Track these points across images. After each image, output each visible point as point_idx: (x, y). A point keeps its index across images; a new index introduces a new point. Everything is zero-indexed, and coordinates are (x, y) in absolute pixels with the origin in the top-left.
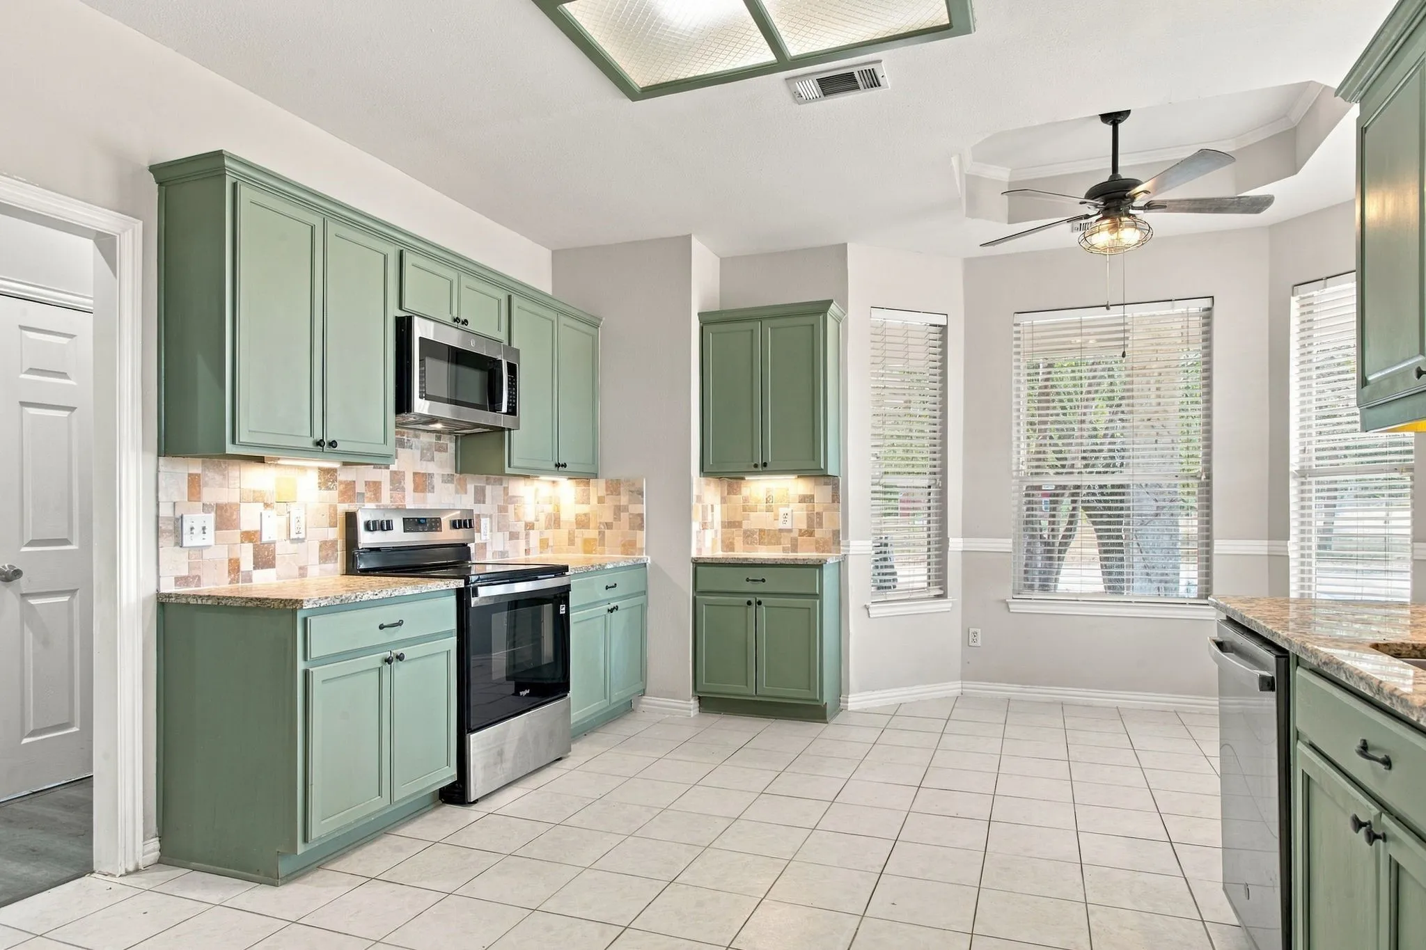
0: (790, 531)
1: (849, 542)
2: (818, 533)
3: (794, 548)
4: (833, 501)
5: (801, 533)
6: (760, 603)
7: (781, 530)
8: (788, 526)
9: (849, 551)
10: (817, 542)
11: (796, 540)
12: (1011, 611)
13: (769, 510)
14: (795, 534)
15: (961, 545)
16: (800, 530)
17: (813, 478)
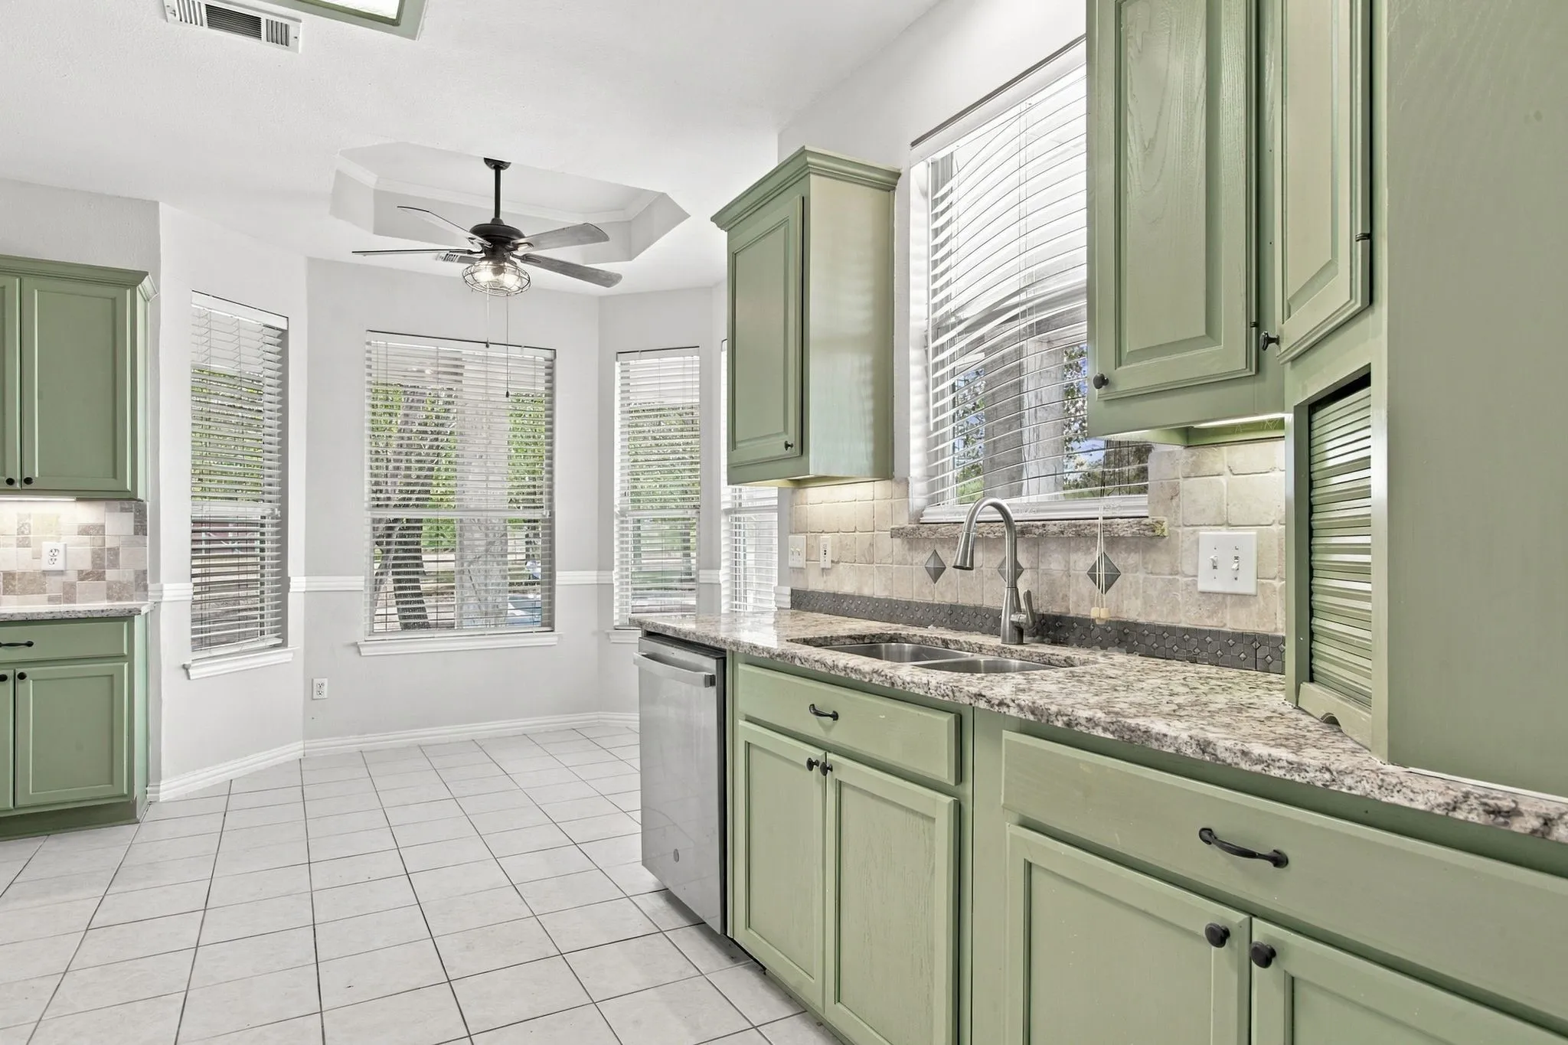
0: (61, 573)
1: (162, 586)
2: (111, 574)
3: (69, 595)
4: (136, 533)
5: (83, 576)
6: (22, 676)
7: (45, 573)
8: (59, 565)
9: (161, 597)
10: (109, 588)
11: (73, 586)
12: (363, 654)
13: (23, 543)
14: (72, 577)
15: (304, 585)
16: (80, 572)
17: (104, 503)
